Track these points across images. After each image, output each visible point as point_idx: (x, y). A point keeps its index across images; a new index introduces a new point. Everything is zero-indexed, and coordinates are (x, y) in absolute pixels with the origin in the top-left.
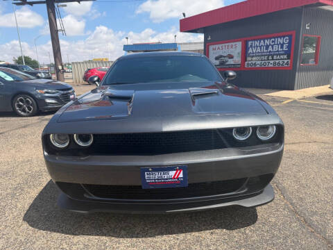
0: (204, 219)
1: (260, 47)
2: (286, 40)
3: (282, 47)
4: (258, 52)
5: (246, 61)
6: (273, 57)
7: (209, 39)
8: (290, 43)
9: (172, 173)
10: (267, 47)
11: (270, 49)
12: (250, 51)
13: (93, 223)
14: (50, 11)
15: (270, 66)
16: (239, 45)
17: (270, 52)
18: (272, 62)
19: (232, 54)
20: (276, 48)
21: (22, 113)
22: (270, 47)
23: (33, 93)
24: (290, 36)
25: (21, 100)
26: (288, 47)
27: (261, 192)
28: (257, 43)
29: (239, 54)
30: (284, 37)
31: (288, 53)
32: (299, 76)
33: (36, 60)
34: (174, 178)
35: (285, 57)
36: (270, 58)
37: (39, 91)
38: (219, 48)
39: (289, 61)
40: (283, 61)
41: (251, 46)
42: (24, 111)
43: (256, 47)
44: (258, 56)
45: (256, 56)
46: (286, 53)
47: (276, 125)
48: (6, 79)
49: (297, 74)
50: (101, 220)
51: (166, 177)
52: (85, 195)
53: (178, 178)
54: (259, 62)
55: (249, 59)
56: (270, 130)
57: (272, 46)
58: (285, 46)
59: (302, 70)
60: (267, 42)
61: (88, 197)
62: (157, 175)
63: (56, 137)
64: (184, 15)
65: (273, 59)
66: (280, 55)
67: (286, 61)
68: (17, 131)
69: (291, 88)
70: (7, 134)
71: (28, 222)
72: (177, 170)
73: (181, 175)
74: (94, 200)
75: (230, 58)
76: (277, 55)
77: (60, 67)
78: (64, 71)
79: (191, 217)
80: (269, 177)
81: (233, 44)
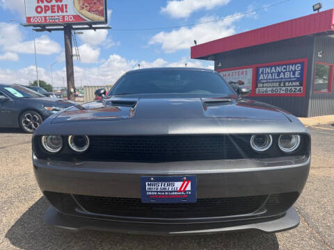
0: (214, 246)
1: (272, 74)
2: (298, 67)
3: (294, 74)
4: (270, 79)
5: (257, 87)
6: (284, 84)
7: (220, 65)
8: (302, 70)
9: (178, 185)
10: (279, 74)
11: (282, 75)
12: (261, 77)
13: (84, 245)
14: (67, 37)
15: (282, 92)
16: (250, 72)
17: (282, 78)
18: (284, 88)
19: (243, 80)
20: (287, 75)
21: (28, 130)
22: (282, 74)
23: (41, 110)
24: (302, 64)
25: (29, 117)
26: (300, 74)
27: (284, 215)
28: (268, 70)
29: (249, 80)
30: (296, 64)
31: (301, 81)
32: (312, 103)
33: (51, 84)
34: (180, 191)
35: (298, 83)
36: (282, 85)
37: (46, 108)
38: (229, 75)
39: (302, 88)
40: (296, 88)
41: (262, 73)
42: (30, 127)
43: (267, 73)
44: (269, 82)
45: (268, 82)
46: (298, 80)
47: (300, 134)
48: (16, 95)
49: (310, 101)
50: (93, 242)
51: (170, 190)
52: (77, 210)
53: (184, 191)
54: (270, 89)
55: (260, 85)
56: (294, 140)
57: (284, 73)
58: (297, 73)
59: (314, 97)
60: (279, 69)
61: (79, 211)
62: (160, 186)
63: (49, 140)
64: (195, 42)
65: (285, 86)
66: (292, 81)
67: (298, 88)
68: (19, 146)
69: (305, 116)
70: (8, 148)
71: (10, 239)
72: (184, 181)
73: (189, 188)
74: (86, 215)
75: (240, 84)
76: (289, 82)
77: (72, 90)
78: (76, 96)
79: (199, 243)
80: (293, 196)
81: (244, 70)
